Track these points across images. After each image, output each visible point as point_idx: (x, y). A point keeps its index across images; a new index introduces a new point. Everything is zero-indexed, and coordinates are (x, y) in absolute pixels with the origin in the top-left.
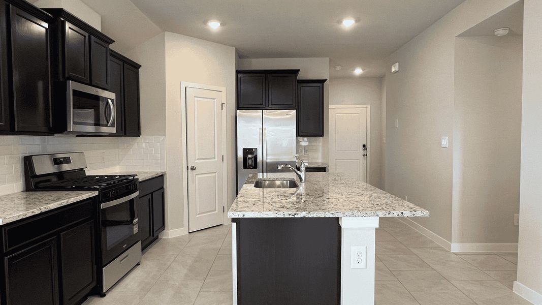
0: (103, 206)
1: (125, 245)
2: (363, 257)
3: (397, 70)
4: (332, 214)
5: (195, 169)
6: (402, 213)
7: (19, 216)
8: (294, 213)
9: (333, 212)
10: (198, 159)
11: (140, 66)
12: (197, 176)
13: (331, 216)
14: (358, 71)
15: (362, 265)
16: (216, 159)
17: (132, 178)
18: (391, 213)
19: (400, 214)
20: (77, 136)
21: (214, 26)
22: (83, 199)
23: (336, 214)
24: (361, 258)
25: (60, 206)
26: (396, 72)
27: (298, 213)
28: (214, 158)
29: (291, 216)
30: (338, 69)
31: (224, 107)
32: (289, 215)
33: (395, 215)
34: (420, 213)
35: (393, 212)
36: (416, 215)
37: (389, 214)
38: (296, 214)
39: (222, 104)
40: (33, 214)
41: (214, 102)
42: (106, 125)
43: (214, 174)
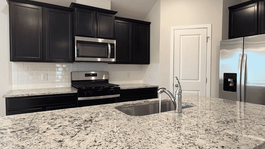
16: (200, 81)
17: (116, 86)
25: (43, 95)
28: (198, 79)
31: (208, 40)
39: (207, 37)
40: (23, 96)
41: (199, 37)
42: (107, 58)
43: (197, 92)
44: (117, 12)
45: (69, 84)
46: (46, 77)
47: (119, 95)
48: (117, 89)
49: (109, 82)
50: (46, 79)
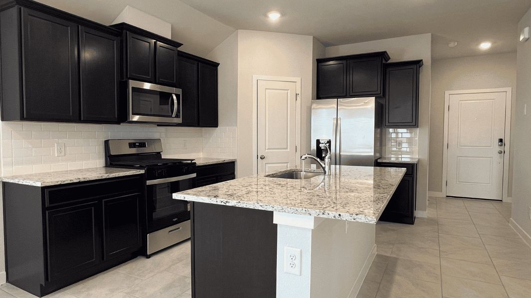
0: (149, 182)
1: (176, 219)
2: (297, 262)
3: (527, 36)
4: (261, 206)
5: (264, 158)
6: (340, 215)
7: (57, 182)
8: (226, 200)
9: (262, 204)
10: (269, 149)
11: (218, 64)
12: (267, 165)
13: (260, 208)
14: (485, 46)
15: (296, 270)
16: (288, 150)
17: (190, 162)
18: (326, 213)
19: (337, 216)
20: (158, 125)
21: (274, 17)
22: (126, 175)
23: (265, 207)
24: (295, 261)
25: (101, 178)
26: (526, 40)
27: (229, 201)
28: (287, 148)
29: (223, 204)
30: (452, 45)
31: (298, 97)
32: (222, 202)
33: (331, 216)
34: (363, 218)
35: (329, 212)
36: (357, 220)
37: (323, 214)
38: (227, 202)
39: (296, 94)
40: (72, 182)
41: (287, 93)
42: (171, 116)
43: (286, 165)
44: (183, 45)
45: (100, 162)
46: (63, 150)
47: (194, 175)
48: (190, 166)
49: (163, 157)
50: (63, 154)
